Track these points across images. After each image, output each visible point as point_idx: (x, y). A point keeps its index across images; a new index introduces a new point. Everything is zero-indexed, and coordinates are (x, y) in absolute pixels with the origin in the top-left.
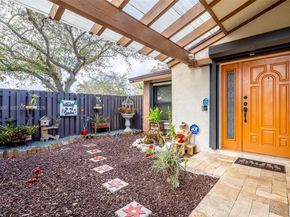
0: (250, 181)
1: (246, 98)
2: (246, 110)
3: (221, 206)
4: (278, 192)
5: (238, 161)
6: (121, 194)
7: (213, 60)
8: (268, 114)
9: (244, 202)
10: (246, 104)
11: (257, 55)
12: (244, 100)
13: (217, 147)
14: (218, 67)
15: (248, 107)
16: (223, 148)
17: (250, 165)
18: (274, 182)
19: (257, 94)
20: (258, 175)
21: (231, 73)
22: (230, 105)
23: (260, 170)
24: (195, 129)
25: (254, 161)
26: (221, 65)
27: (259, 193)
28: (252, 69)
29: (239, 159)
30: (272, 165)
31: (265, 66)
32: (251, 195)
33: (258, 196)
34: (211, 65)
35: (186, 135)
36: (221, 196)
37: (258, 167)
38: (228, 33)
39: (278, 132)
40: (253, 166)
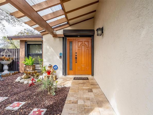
0: (80, 85)
1: (76, 53)
2: (76, 58)
3: (75, 96)
4: (89, 86)
5: (75, 79)
6: (23, 109)
7: (65, 36)
8: (83, 59)
9: (81, 92)
10: (76, 55)
11: (80, 37)
12: (76, 54)
13: (66, 75)
14: (66, 39)
15: (77, 57)
16: (68, 74)
17: (78, 79)
18: (87, 83)
19: (80, 52)
20: (82, 82)
21: (71, 43)
22: (71, 56)
23: (82, 80)
24: (56, 68)
25: (80, 78)
26: (67, 38)
27: (84, 88)
28: (78, 42)
29: (75, 78)
30: (85, 78)
31: (82, 42)
32: (82, 89)
33: (84, 89)
34: (63, 38)
35: (52, 70)
36: (73, 92)
37: (81, 79)
38: (70, 25)
39: (86, 66)
40: (79, 79)
